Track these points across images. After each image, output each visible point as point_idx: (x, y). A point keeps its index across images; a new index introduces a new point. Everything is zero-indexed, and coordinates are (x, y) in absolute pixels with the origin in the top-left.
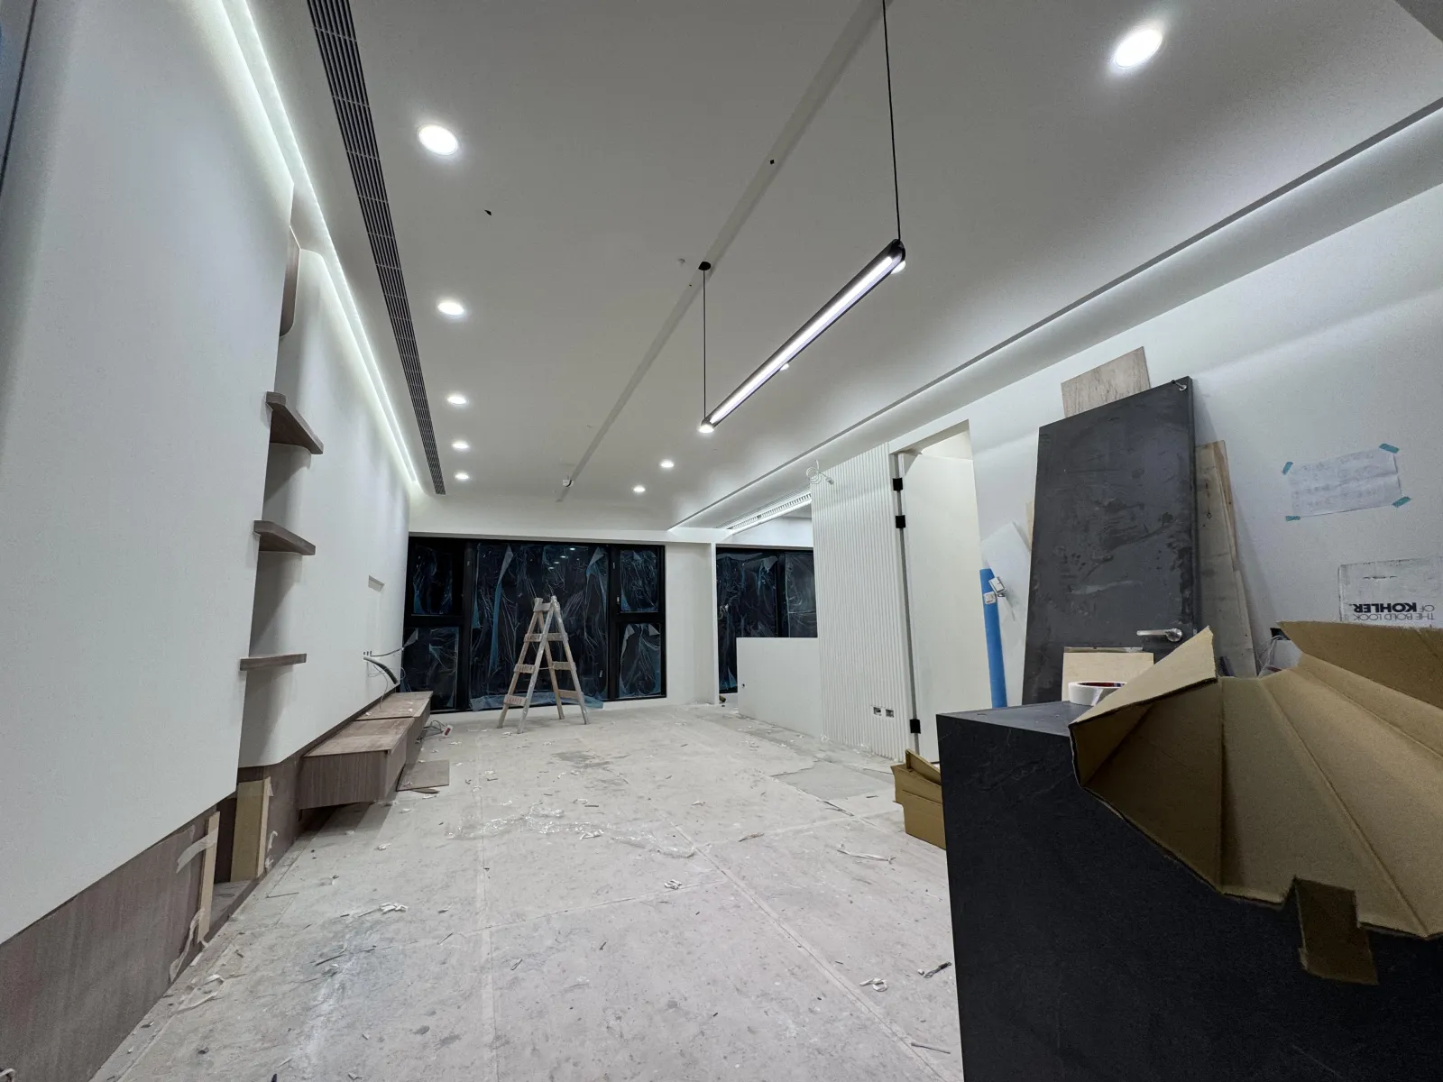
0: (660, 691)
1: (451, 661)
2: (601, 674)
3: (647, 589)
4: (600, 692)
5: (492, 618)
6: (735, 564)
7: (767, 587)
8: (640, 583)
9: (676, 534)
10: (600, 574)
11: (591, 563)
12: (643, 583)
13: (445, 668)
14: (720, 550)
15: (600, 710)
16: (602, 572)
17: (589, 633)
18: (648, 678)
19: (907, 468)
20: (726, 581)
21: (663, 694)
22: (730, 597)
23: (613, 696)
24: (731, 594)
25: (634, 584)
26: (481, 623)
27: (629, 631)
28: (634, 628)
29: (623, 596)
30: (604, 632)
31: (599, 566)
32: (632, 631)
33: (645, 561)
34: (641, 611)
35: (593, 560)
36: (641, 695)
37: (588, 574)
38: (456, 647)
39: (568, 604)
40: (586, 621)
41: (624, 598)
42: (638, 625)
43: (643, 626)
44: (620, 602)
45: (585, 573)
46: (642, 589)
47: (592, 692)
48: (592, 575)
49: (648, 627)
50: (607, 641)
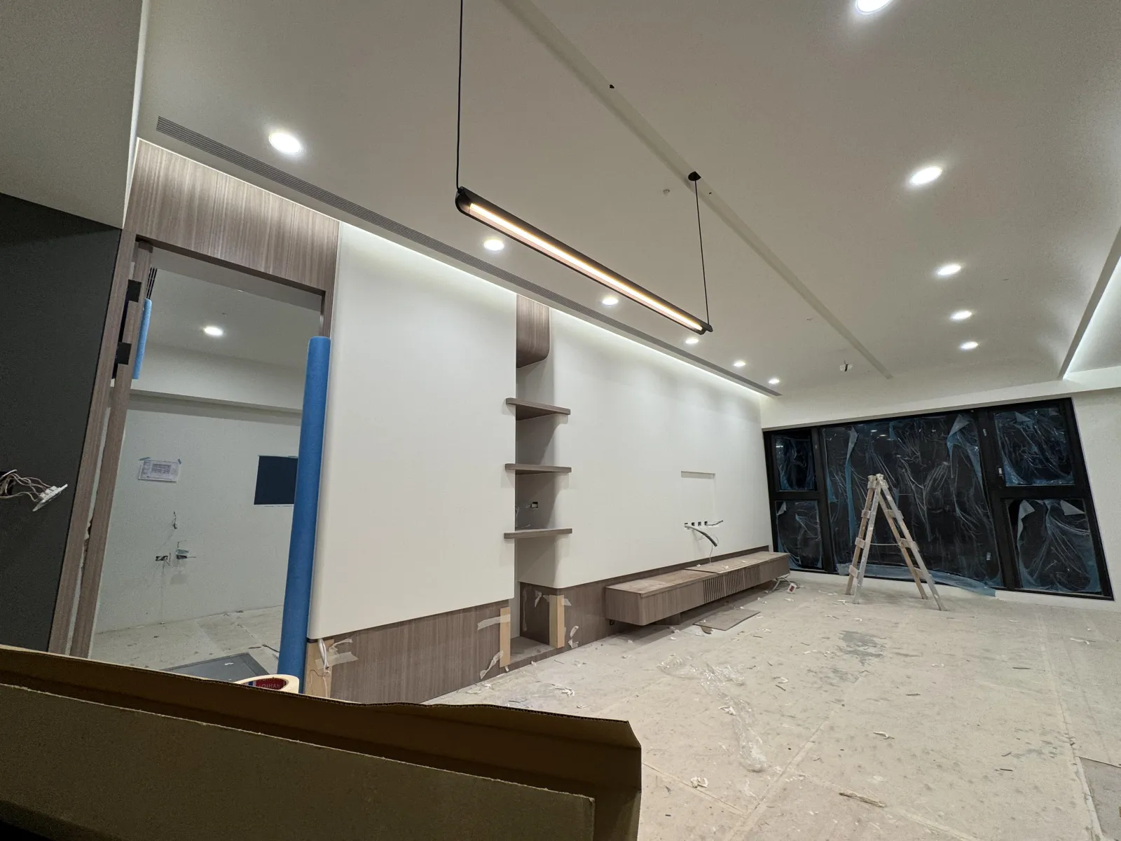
0: (1099, 590)
1: (816, 529)
2: (988, 556)
3: (1048, 454)
5: (846, 492)
8: (1035, 449)
10: (967, 444)
11: (951, 433)
12: (1041, 448)
13: (811, 535)
15: (991, 598)
16: (971, 442)
17: (963, 509)
18: (1070, 567)
21: (1107, 594)
23: (1012, 586)
25: (1024, 452)
26: (837, 498)
27: (1025, 509)
28: (1034, 505)
29: (1007, 465)
30: (984, 508)
31: (963, 434)
32: (1031, 509)
33: (1038, 423)
34: (1042, 484)
35: (955, 429)
36: (1061, 590)
37: (949, 444)
38: (818, 518)
39: (929, 478)
40: (957, 496)
41: (1008, 469)
42: (1039, 501)
43: (1047, 502)
44: (1004, 474)
45: (946, 444)
46: (1041, 457)
47: (979, 576)
48: (955, 446)
49: (1059, 504)
50: (991, 520)
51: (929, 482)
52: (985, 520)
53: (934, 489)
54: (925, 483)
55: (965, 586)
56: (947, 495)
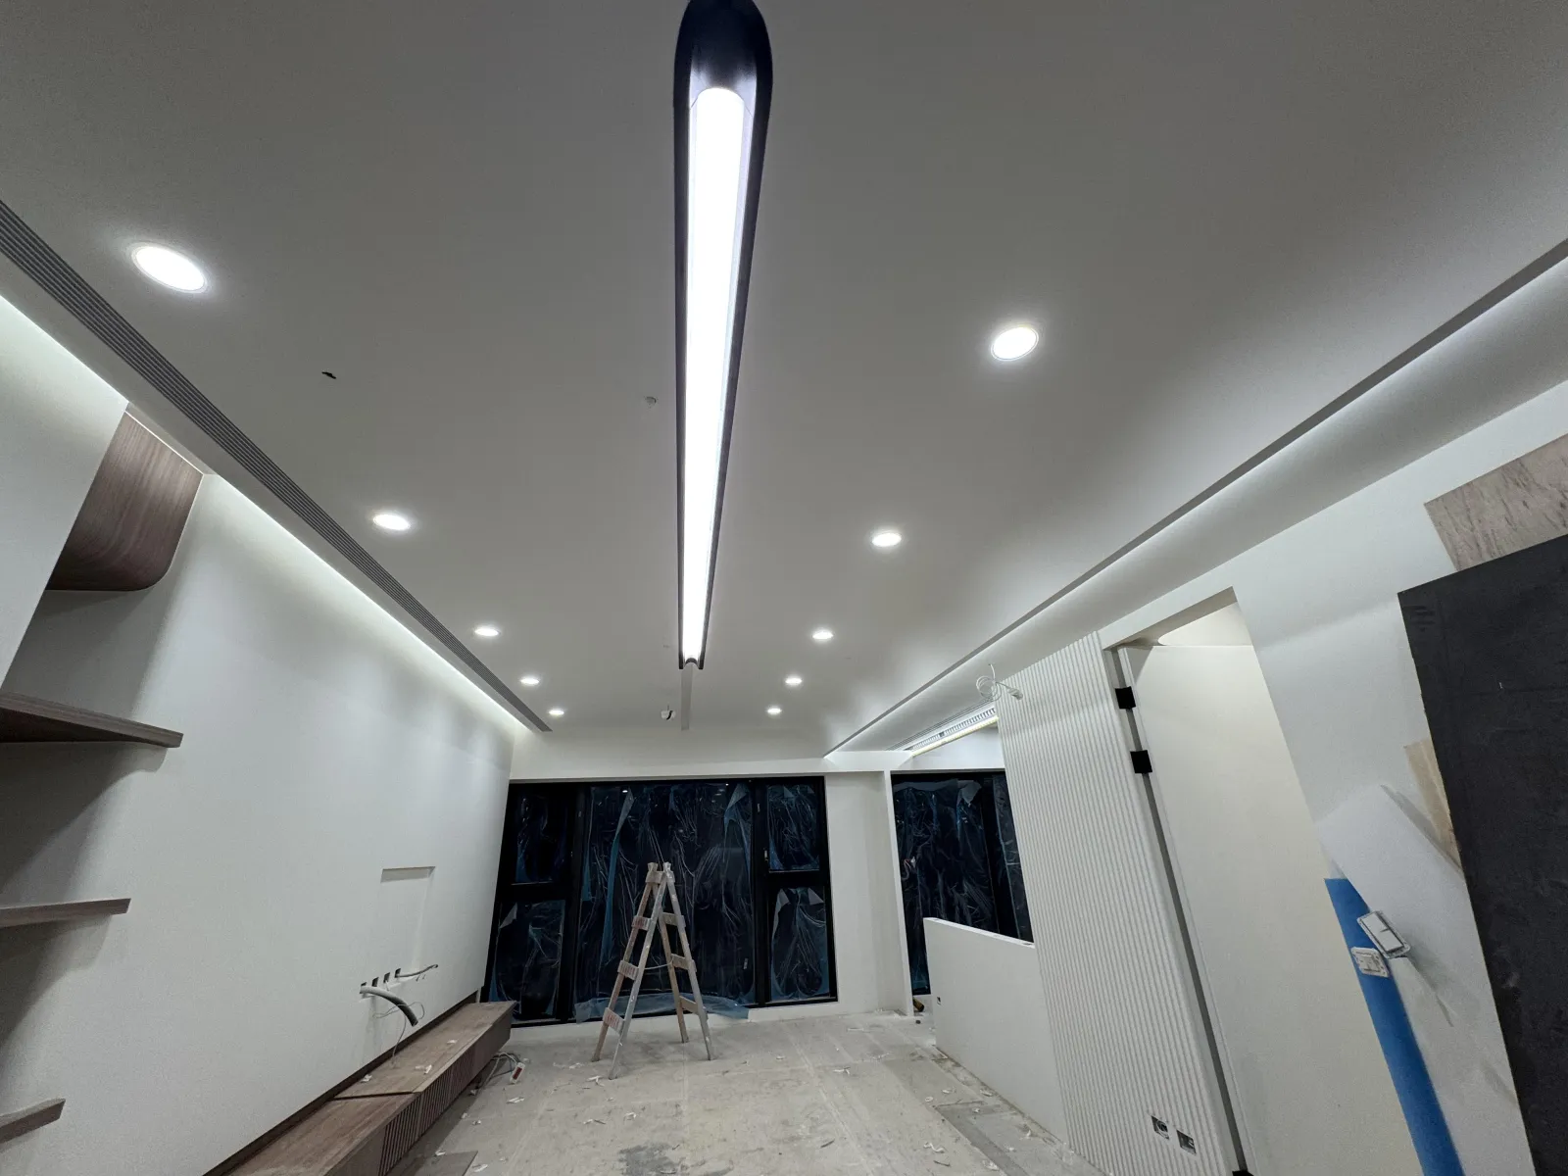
0: (828, 991)
1: (555, 947)
2: (746, 964)
3: (804, 838)
4: (746, 991)
5: (606, 885)
6: (921, 798)
7: (970, 828)
8: (795, 829)
9: (835, 761)
10: (741, 820)
11: (729, 806)
12: (799, 830)
13: (546, 959)
14: (897, 778)
15: (744, 1021)
16: (745, 817)
17: (730, 904)
18: (810, 968)
19: (1137, 671)
20: (910, 823)
21: (833, 995)
22: (919, 844)
23: (763, 1000)
24: (919, 841)
25: (786, 832)
26: (593, 894)
27: (782, 899)
28: (789, 894)
29: (772, 848)
30: (748, 901)
31: (740, 808)
32: (786, 900)
33: (799, 799)
34: (795, 869)
35: (734, 800)
36: (802, 997)
37: (726, 819)
38: (561, 927)
39: (701, 863)
40: (725, 887)
41: (773, 852)
42: (792, 890)
43: (799, 891)
44: (768, 857)
45: (723, 818)
46: (798, 838)
47: (734, 993)
48: (731, 822)
49: (807, 892)
50: (753, 915)
51: (701, 868)
52: (748, 916)
53: (704, 878)
54: (698, 870)
55: (721, 1009)
56: (716, 886)
